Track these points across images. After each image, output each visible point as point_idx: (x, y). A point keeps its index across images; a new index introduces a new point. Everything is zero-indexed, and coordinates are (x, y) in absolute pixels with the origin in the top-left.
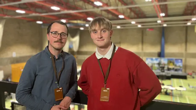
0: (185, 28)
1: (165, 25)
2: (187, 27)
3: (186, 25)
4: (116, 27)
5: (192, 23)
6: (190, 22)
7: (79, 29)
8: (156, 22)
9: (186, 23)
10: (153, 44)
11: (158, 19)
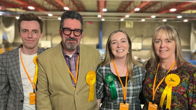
0: (118, 24)
1: (103, 20)
2: (120, 23)
3: (119, 21)
4: (57, 18)
5: (125, 20)
6: (124, 18)
7: (15, 18)
8: (97, 16)
9: (120, 19)
10: (92, 37)
11: (100, 13)
